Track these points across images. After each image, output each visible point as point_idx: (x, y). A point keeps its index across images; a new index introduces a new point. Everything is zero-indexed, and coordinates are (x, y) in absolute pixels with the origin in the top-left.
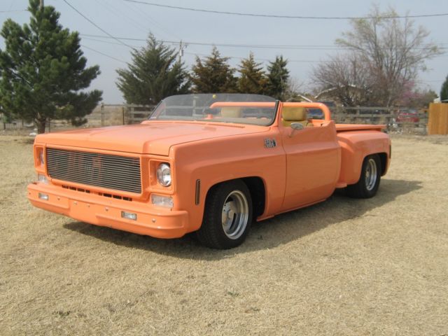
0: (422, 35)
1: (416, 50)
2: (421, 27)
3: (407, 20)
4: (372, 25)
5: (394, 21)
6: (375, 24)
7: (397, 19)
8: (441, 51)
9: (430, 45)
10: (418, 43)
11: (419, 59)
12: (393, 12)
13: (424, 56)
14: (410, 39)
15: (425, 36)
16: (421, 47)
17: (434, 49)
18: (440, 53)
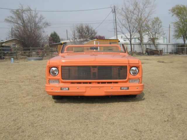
0: (41, 18)
1: (40, 25)
2: (41, 15)
3: (35, 12)
4: (21, 14)
5: (30, 12)
6: (22, 13)
7: (31, 11)
8: (49, 25)
9: (45, 22)
10: (40, 22)
11: (41, 28)
12: (30, 8)
13: (43, 27)
14: (37, 20)
15: (43, 19)
16: (42, 23)
17: (47, 24)
18: (49, 26)
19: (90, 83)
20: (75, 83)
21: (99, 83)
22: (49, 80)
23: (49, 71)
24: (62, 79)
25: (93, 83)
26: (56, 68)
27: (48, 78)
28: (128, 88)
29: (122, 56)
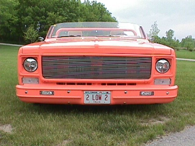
19: (89, 84)
20: (65, 84)
21: (104, 84)
22: (22, 78)
23: (23, 65)
24: (43, 76)
25: (94, 83)
26: (33, 60)
27: (21, 76)
28: (153, 94)
29: (139, 43)
